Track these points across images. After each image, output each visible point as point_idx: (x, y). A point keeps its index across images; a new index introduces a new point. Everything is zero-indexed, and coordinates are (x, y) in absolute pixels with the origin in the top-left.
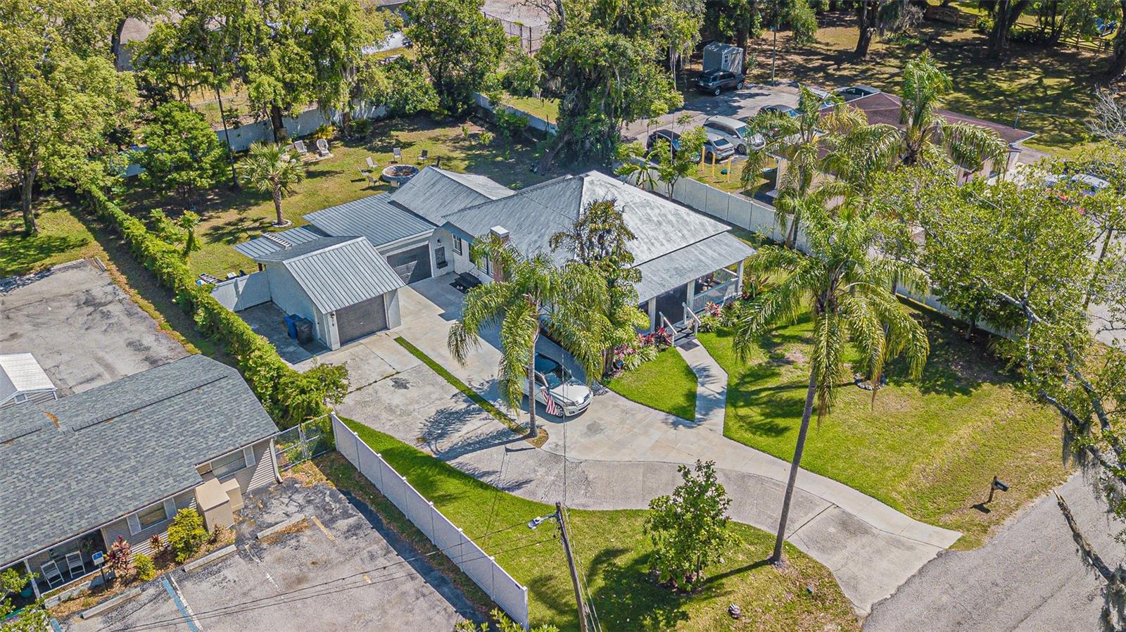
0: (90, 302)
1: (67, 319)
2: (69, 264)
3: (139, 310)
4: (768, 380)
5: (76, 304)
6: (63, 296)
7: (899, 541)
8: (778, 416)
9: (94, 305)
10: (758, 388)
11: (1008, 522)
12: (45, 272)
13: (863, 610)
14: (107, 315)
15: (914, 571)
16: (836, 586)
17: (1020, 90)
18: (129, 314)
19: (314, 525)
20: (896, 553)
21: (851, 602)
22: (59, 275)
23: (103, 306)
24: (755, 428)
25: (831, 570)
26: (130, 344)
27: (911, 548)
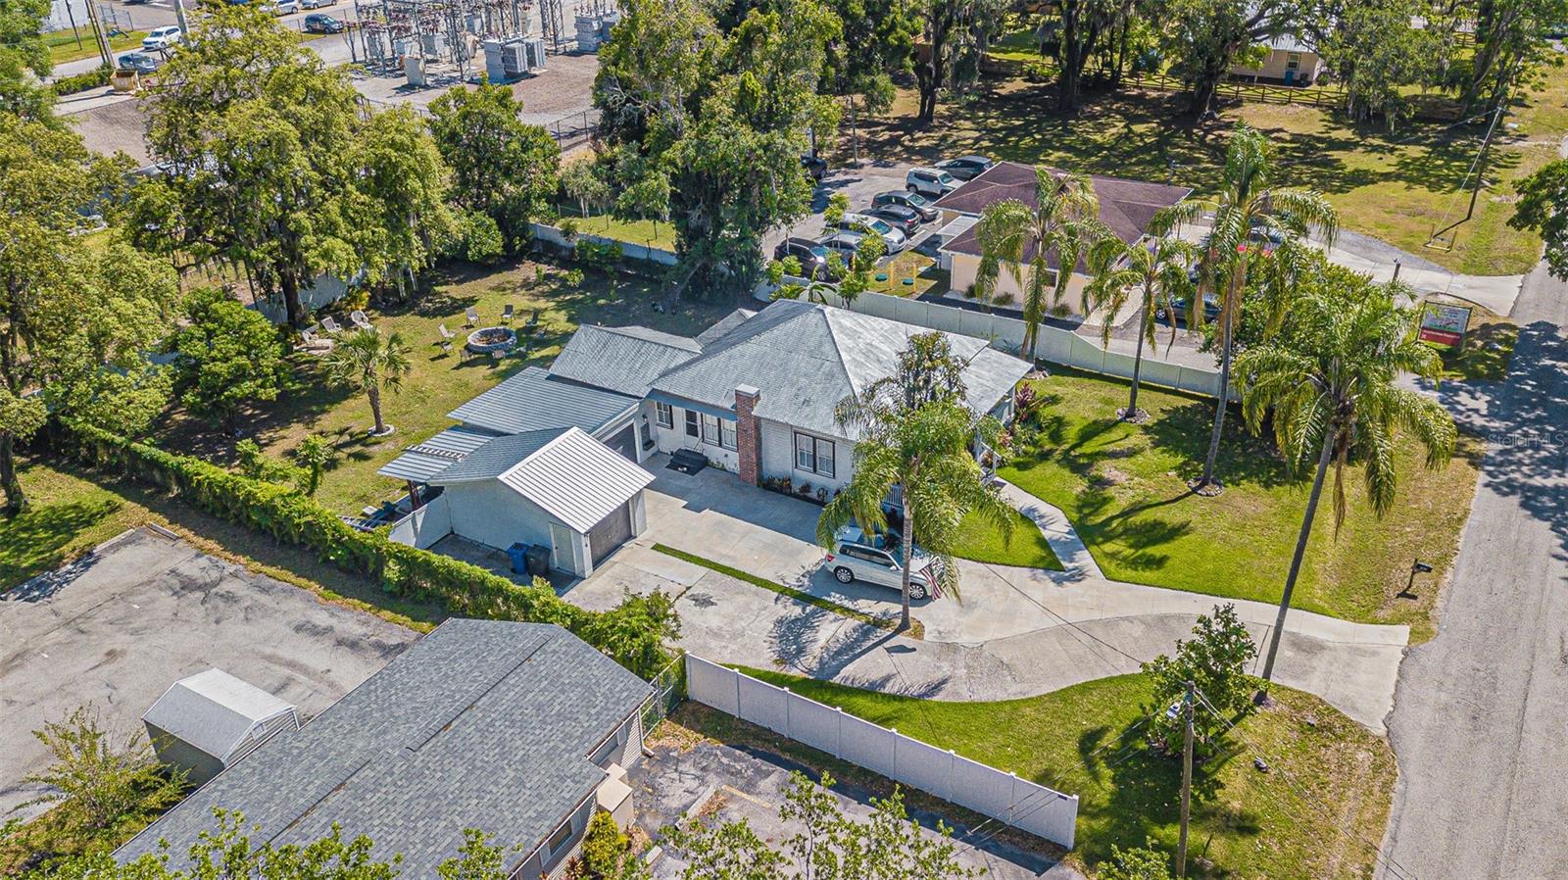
0: (188, 585)
1: (176, 614)
2: (115, 540)
3: (273, 581)
4: (1105, 507)
5: (171, 593)
6: (142, 584)
7: (1358, 649)
8: (1145, 545)
9: (200, 588)
10: (1104, 518)
11: (1439, 603)
12: (87, 558)
13: (1380, 730)
14: (230, 598)
15: (1395, 677)
16: (1336, 711)
17: (1117, 140)
18: (264, 590)
19: (732, 795)
20: (1365, 662)
21: (1361, 725)
22: (110, 558)
23: (215, 586)
24: (1134, 563)
25: (1319, 696)
26: (298, 629)
27: (1374, 653)
